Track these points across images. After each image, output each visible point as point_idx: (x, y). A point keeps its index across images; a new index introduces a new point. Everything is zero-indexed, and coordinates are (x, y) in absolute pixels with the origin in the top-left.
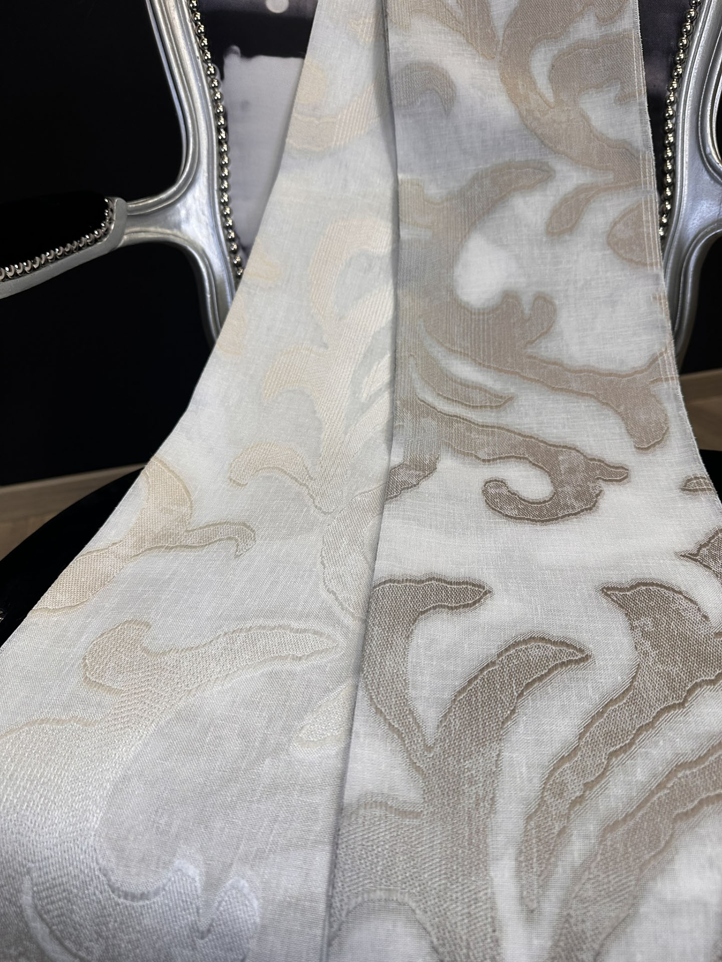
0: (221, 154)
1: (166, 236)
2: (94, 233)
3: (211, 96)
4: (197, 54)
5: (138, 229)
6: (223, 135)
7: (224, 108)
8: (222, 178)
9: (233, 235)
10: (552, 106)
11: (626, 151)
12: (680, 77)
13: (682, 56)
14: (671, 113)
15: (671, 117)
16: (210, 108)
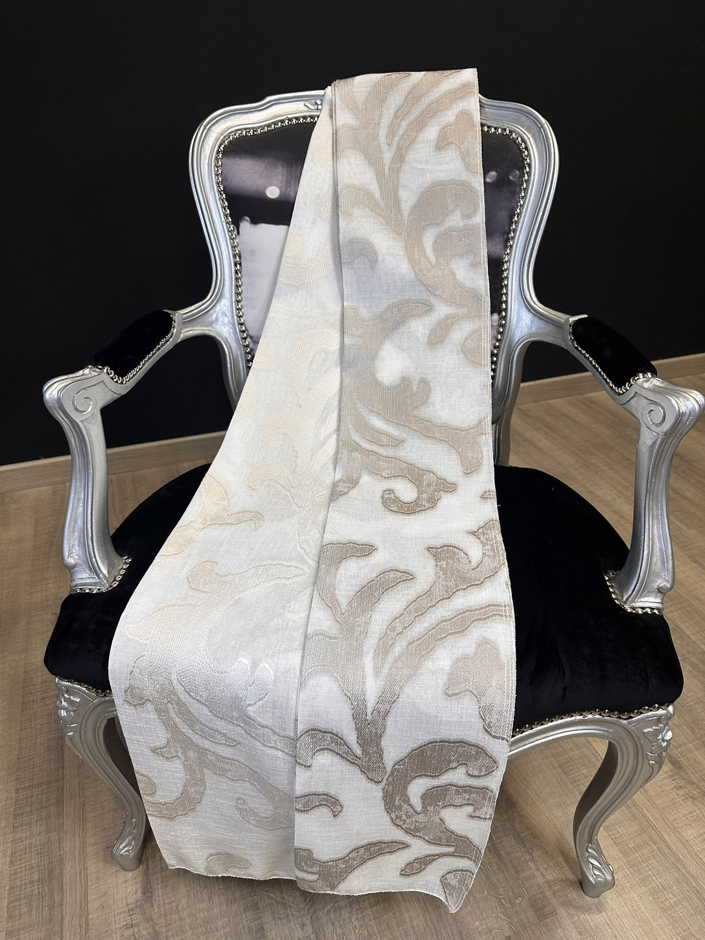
0: (237, 279)
1: (204, 331)
2: (165, 338)
3: (231, 244)
4: (223, 219)
5: (188, 329)
6: (238, 267)
7: (239, 251)
8: (238, 294)
9: (244, 328)
10: (434, 265)
11: (474, 295)
12: (511, 246)
13: (512, 235)
14: (506, 267)
15: (506, 270)
16: (231, 252)
